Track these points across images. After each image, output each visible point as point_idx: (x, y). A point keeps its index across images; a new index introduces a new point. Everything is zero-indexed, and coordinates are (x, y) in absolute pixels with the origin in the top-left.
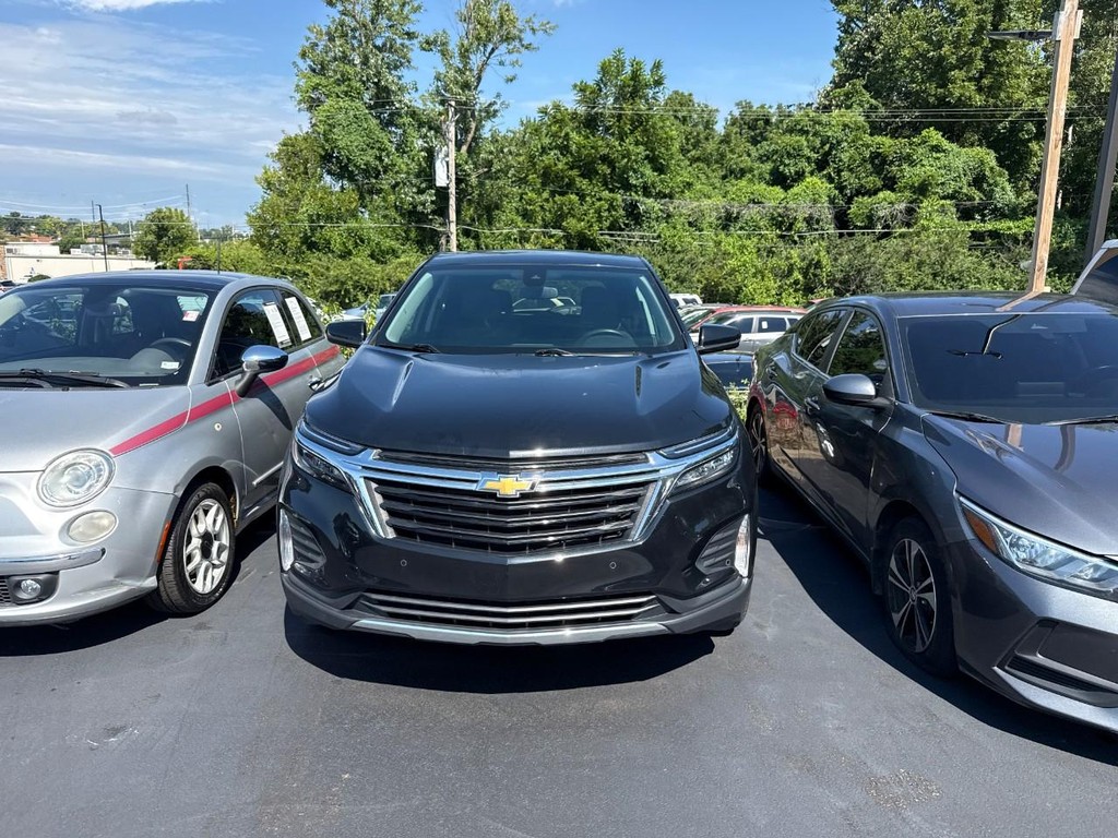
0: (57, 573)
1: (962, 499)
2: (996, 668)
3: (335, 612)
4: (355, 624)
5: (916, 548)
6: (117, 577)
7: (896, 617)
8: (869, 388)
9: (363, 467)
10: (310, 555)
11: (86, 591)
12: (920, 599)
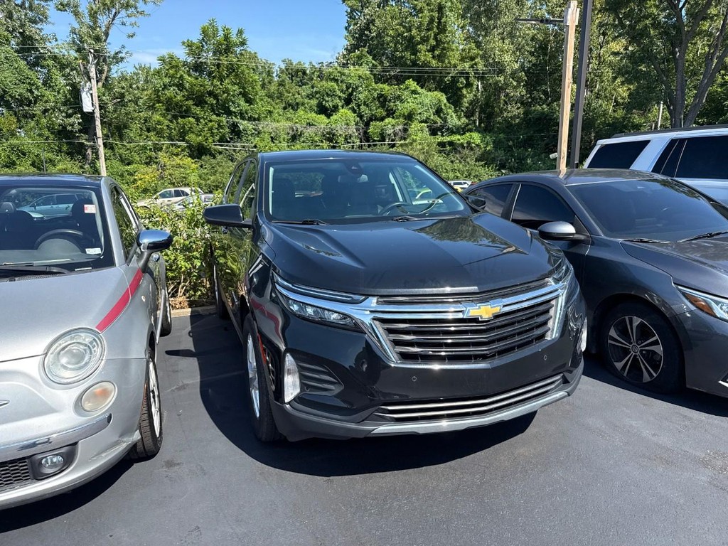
0: (76, 443)
1: (679, 287)
2: (720, 382)
3: (354, 426)
4: (373, 432)
5: (637, 321)
6: (120, 436)
7: (619, 365)
8: (568, 229)
9: (371, 311)
10: (326, 386)
11: (99, 454)
12: (641, 351)
